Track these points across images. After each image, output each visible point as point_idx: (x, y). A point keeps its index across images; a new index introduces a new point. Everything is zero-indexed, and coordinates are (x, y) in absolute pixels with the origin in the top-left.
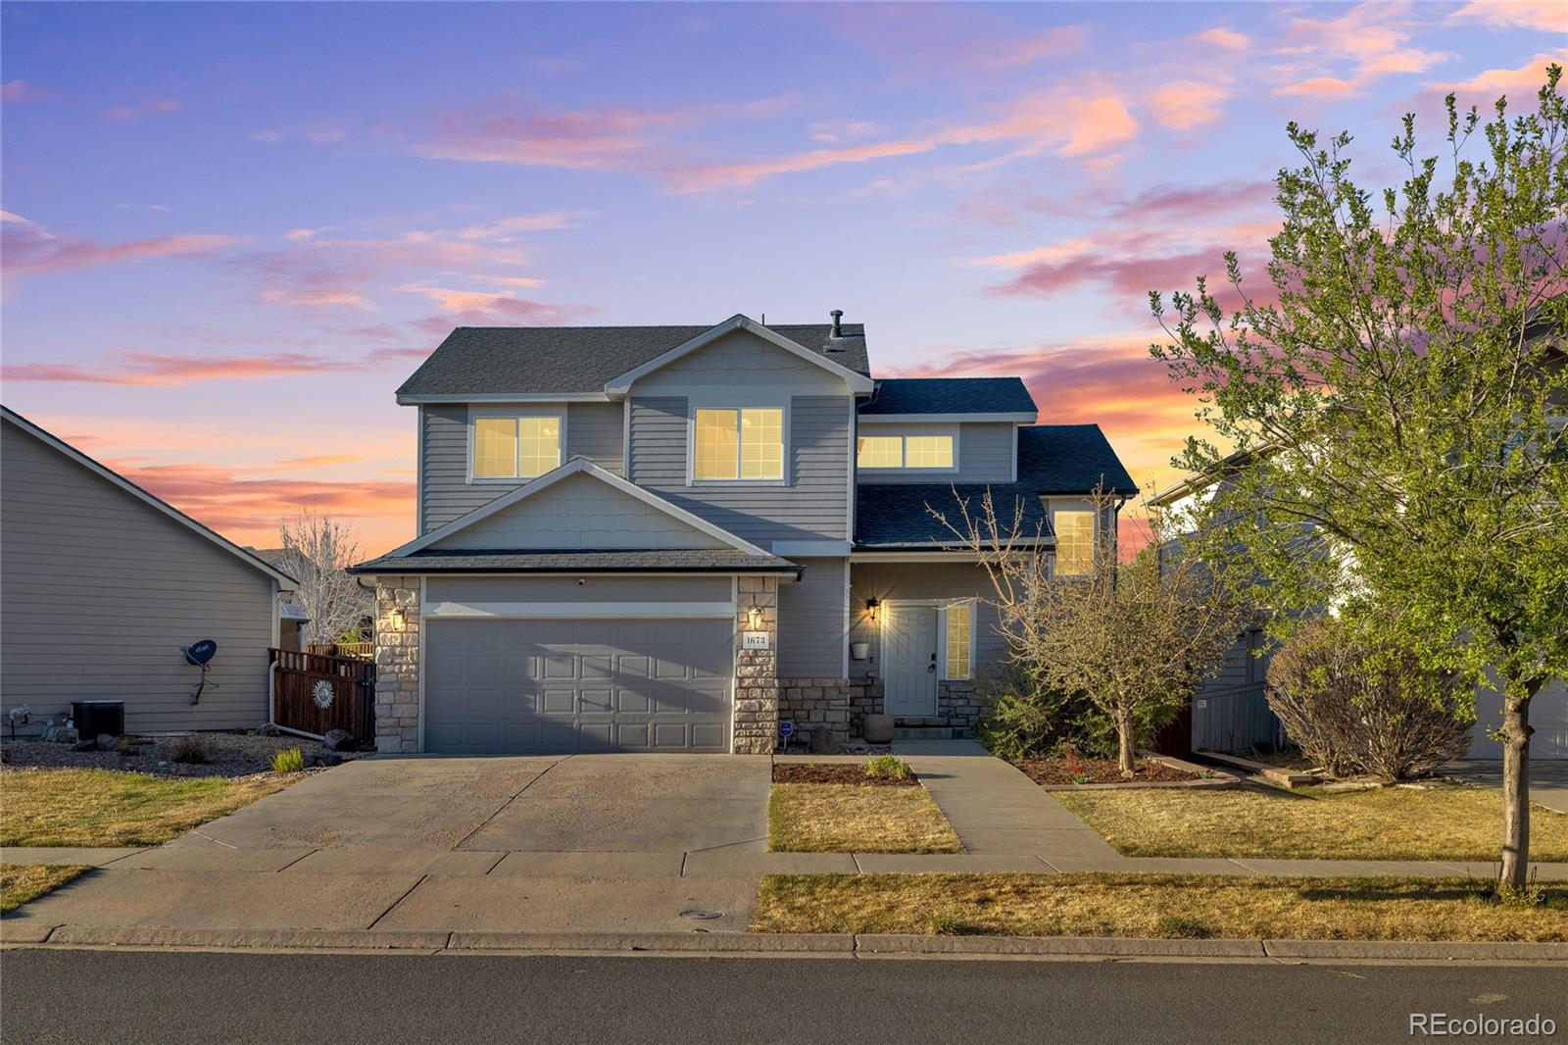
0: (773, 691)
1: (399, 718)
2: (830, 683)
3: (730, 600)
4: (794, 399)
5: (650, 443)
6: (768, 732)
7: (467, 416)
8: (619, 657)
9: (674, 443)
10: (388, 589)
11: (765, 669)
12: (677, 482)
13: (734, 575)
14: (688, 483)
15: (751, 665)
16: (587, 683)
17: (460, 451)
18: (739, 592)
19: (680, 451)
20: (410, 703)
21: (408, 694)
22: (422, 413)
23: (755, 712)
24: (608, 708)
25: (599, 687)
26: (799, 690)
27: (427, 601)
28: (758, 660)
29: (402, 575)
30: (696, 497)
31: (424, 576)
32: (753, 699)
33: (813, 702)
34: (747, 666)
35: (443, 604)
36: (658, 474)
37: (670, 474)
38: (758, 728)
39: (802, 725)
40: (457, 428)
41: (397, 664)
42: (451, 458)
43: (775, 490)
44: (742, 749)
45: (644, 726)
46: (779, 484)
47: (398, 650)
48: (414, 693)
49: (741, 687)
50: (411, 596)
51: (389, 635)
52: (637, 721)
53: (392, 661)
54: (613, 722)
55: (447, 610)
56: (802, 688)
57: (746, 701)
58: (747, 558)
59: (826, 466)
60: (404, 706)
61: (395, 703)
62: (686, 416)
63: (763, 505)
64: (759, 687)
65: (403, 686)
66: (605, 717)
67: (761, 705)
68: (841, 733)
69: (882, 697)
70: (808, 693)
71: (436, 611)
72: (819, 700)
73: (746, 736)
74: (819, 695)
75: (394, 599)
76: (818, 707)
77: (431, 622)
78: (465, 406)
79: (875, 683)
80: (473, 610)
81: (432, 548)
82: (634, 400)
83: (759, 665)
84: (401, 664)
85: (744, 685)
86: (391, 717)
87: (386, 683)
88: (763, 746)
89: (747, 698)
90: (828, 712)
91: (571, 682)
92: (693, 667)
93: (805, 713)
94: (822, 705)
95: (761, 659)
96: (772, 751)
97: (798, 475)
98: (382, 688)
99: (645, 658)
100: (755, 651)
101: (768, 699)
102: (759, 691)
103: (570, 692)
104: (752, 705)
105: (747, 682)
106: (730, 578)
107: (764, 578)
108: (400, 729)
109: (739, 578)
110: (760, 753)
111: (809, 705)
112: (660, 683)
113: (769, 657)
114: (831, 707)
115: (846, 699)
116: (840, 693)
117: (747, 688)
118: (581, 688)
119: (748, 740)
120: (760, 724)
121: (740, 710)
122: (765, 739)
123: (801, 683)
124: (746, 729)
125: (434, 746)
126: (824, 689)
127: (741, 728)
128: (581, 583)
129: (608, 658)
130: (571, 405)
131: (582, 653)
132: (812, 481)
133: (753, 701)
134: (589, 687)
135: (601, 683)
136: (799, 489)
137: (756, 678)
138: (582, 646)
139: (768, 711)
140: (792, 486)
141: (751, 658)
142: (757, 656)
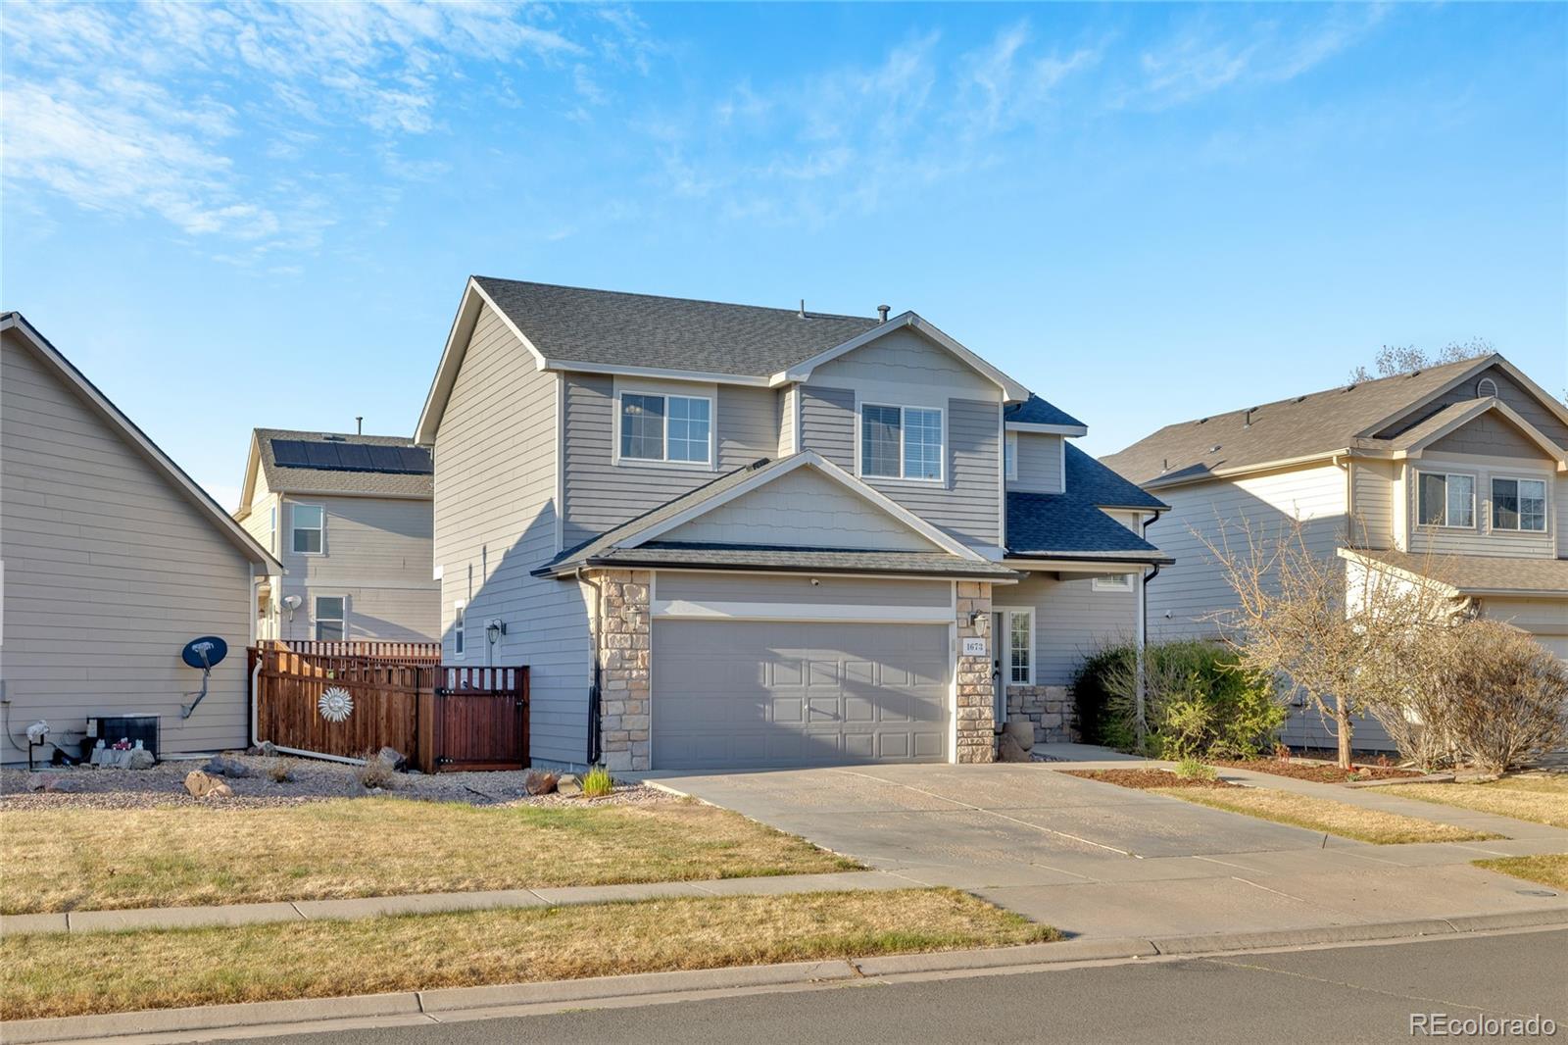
0: (991, 698)
1: (629, 731)
3: (950, 605)
4: (951, 401)
6: (987, 740)
7: (612, 390)
8: (845, 662)
9: (842, 437)
10: (616, 583)
11: (983, 676)
13: (954, 580)
15: (971, 672)
16: (815, 690)
17: (605, 428)
18: (958, 598)
19: (847, 445)
20: (641, 713)
21: (639, 703)
22: (564, 382)
23: (975, 720)
24: (836, 717)
25: (826, 695)
27: (657, 599)
28: (977, 667)
29: (632, 569)
31: (653, 570)
32: (973, 706)
34: (967, 672)
35: (675, 603)
38: (978, 736)
40: (600, 401)
41: (627, 669)
42: (595, 435)
43: (936, 492)
44: (965, 757)
45: (870, 736)
46: (939, 486)
47: (627, 654)
48: (645, 702)
49: (961, 695)
50: (641, 592)
51: (618, 636)
52: (863, 730)
53: (621, 666)
54: (841, 732)
55: (678, 609)
57: (968, 709)
58: (954, 560)
59: (980, 471)
60: (636, 717)
61: (625, 713)
62: (853, 410)
63: (926, 507)
64: (978, 695)
65: (634, 695)
66: (833, 727)
67: (980, 713)
71: (667, 610)
73: (968, 745)
75: (622, 595)
77: (660, 624)
78: (611, 377)
80: (707, 610)
81: (667, 539)
82: (804, 389)
83: (977, 672)
84: (630, 670)
85: (965, 692)
86: (621, 730)
87: (615, 690)
88: (984, 754)
89: (968, 706)
91: (799, 690)
92: (914, 672)
95: (979, 666)
96: (991, 760)
97: (957, 478)
98: (612, 696)
99: (870, 664)
100: (975, 657)
101: (986, 706)
102: (978, 698)
103: (799, 700)
104: (973, 713)
105: (967, 689)
106: (950, 582)
107: (980, 583)
108: (629, 743)
109: (957, 582)
110: (980, 762)
112: (887, 690)
113: (987, 663)
117: (967, 696)
118: (810, 695)
119: (970, 748)
120: (980, 732)
121: (962, 718)
122: (985, 747)
124: (967, 737)
125: (664, 764)
127: (963, 736)
128: (816, 584)
129: (835, 664)
130: (720, 386)
131: (811, 658)
132: (968, 485)
133: (974, 709)
134: (817, 695)
135: (828, 690)
136: (956, 492)
137: (975, 685)
138: (810, 651)
139: (986, 719)
140: (951, 489)
141: (971, 664)
142: (976, 662)
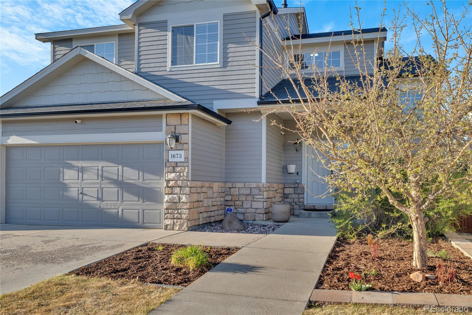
0: (187, 189)
2: (254, 185)
3: (162, 130)
4: (225, 15)
5: (149, 48)
6: (184, 216)
7: (72, 45)
8: (103, 167)
9: (161, 47)
11: (182, 175)
12: (161, 69)
14: (168, 69)
15: (174, 172)
16: (86, 183)
18: (167, 125)
19: (163, 51)
22: (52, 45)
23: (176, 203)
24: (98, 199)
25: (92, 186)
26: (237, 189)
27: (2, 134)
28: (178, 169)
30: (172, 77)
32: (175, 194)
33: (245, 196)
34: (171, 172)
35: (11, 137)
36: (153, 65)
37: (159, 65)
38: (178, 213)
39: (238, 209)
43: (213, 70)
44: (169, 227)
45: (117, 210)
46: (216, 66)
49: (168, 187)
52: (113, 207)
54: (100, 207)
55: (13, 140)
56: (239, 188)
57: (171, 196)
58: (171, 102)
59: (243, 54)
62: (167, 31)
63: (208, 79)
64: (178, 187)
66: (96, 204)
67: (180, 199)
68: (261, 215)
69: (304, 194)
70: (242, 191)
71: (8, 141)
72: (248, 195)
73: (171, 219)
74: (248, 192)
76: (247, 199)
77: (8, 149)
78: (71, 40)
79: (299, 186)
80: (27, 140)
82: (140, 25)
83: (178, 172)
85: (169, 185)
88: (181, 225)
89: (172, 194)
90: (253, 203)
91: (77, 183)
92: (144, 172)
93: (241, 203)
94: (250, 198)
95: (179, 168)
96: (186, 229)
97: (228, 60)
99: (117, 168)
100: (177, 163)
101: (184, 194)
102: (178, 189)
103: (78, 189)
104: (174, 198)
105: (171, 183)
106: (161, 116)
107: (180, 115)
109: (167, 114)
110: (178, 230)
111: (243, 198)
112: (126, 184)
113: (185, 167)
114: (255, 200)
115: (263, 195)
116: (260, 191)
117: (172, 187)
118: (83, 186)
119: (172, 221)
120: (179, 211)
121: (167, 202)
122: (182, 221)
123: (238, 185)
124: (171, 214)
126: (251, 188)
127: (168, 213)
128: (76, 122)
129: (97, 168)
130: (119, 35)
131: (83, 165)
132: (235, 63)
133: (175, 196)
134: (87, 186)
135: (93, 183)
136: (228, 69)
137: (177, 181)
138: (83, 162)
139: (183, 203)
140: (224, 67)
141: (174, 167)
142: (177, 166)
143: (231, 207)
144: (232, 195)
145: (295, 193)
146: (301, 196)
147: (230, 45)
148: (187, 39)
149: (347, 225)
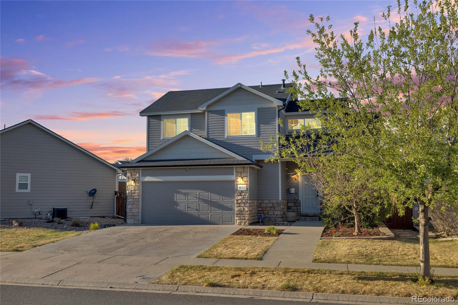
0: (248, 204)
1: (133, 213)
2: (275, 202)
3: (233, 174)
4: (258, 109)
5: (214, 125)
6: (246, 218)
7: (161, 119)
8: (200, 193)
9: (221, 124)
10: (130, 173)
11: (245, 197)
12: (222, 137)
13: (235, 166)
14: (226, 137)
15: (241, 196)
16: (190, 202)
17: (159, 129)
18: (236, 172)
19: (223, 127)
20: (137, 208)
21: (136, 205)
22: (148, 118)
23: (242, 211)
24: (197, 210)
25: (194, 203)
26: (265, 204)
27: (142, 176)
28: (243, 194)
29: (135, 168)
30: (228, 141)
31: (140, 168)
32: (241, 207)
33: (270, 208)
34: (239, 196)
35: (147, 177)
36: (216, 134)
37: (220, 134)
38: (243, 217)
39: (266, 216)
40: (158, 122)
41: (133, 196)
42: (156, 132)
43: (253, 138)
44: (239, 223)
45: (208, 216)
46: (254, 136)
47: (133, 192)
48: (138, 205)
49: (237, 203)
50: (137, 175)
51: (130, 187)
52: (205, 214)
53: (132, 195)
54: (198, 214)
55: (148, 179)
56: (266, 203)
57: (239, 208)
58: (238, 160)
59: (269, 130)
60: (135, 209)
61: (132, 208)
62: (224, 116)
63: (249, 143)
64: (243, 203)
65: (135, 203)
66: (196, 213)
67: (244, 209)
68: (280, 219)
69: (300, 206)
70: (268, 205)
71: (145, 179)
72: (272, 207)
73: (239, 219)
74: (271, 205)
75: (132, 176)
76: (271, 210)
77: (144, 183)
78: (160, 116)
79: (297, 201)
80: (156, 179)
81: (144, 160)
82: (208, 112)
83: (243, 196)
84: (134, 196)
85: (238, 202)
86: (131, 213)
87: (130, 202)
88: (245, 223)
89: (240, 207)
90: (274, 211)
91: (185, 202)
92: (223, 196)
93: (267, 212)
94: (272, 209)
95: (244, 194)
96: (248, 224)
97: (261, 133)
98: (129, 203)
99: (208, 194)
100: (242, 191)
101: (246, 207)
102: (243, 204)
103: (185, 205)
104: (241, 209)
105: (239, 201)
106: (233, 167)
107: (244, 167)
108: (134, 216)
109: (236, 167)
110: (244, 225)
111: (268, 209)
112: (214, 202)
113: (246, 193)
114: (275, 210)
115: (280, 207)
116: (279, 205)
117: (239, 203)
118: (188, 203)
119: (240, 220)
120: (244, 215)
121: (237, 211)
122: (245, 220)
123: (266, 202)
124: (239, 217)
125: (143, 222)
126: (273, 203)
128: (187, 170)
129: (196, 194)
130: (191, 114)
131: (188, 192)
132: (265, 135)
133: (241, 208)
134: (191, 203)
135: (194, 202)
136: (261, 138)
137: (242, 200)
138: (188, 190)
139: (246, 211)
140: (258, 137)
141: (240, 193)
142: (242, 193)
143: (262, 214)
144: (262, 208)
145: (294, 206)
146: (298, 208)
147: (261, 125)
148: (237, 121)
149: (329, 221)
